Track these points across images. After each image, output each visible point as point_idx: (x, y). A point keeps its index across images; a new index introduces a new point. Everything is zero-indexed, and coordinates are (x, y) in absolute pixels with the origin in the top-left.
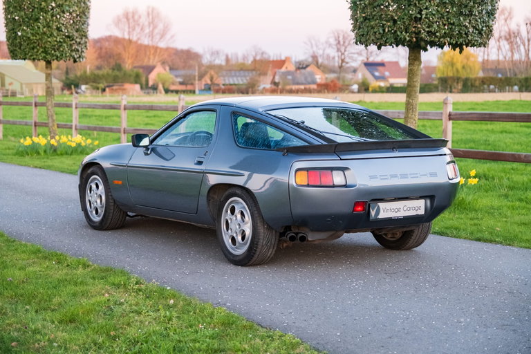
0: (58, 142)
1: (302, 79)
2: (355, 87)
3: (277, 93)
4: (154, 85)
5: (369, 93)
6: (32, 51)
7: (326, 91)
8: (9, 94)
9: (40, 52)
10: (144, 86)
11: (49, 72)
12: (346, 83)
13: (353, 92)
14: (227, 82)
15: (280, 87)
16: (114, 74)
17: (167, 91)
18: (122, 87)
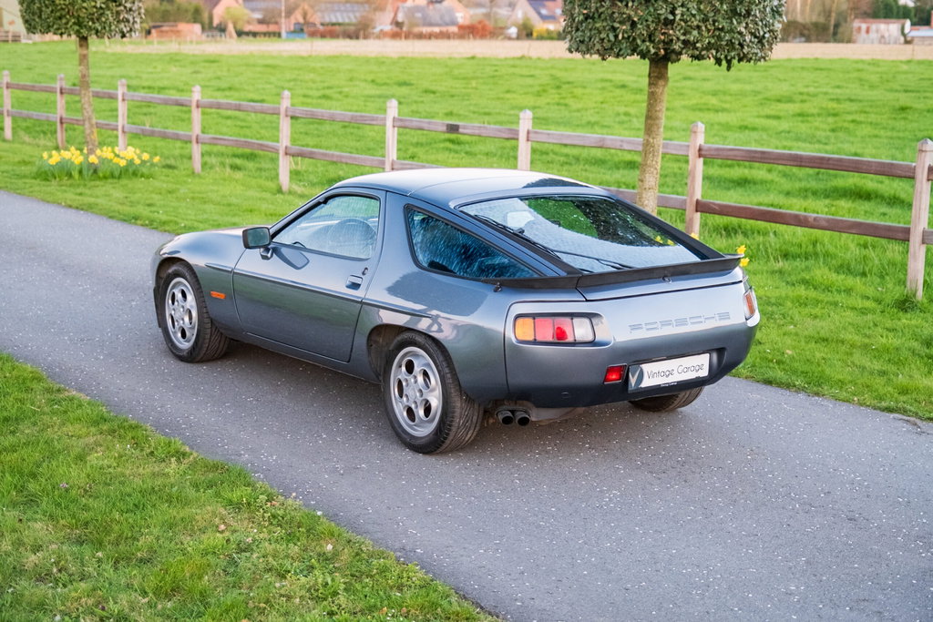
0: (99, 157)
1: (436, 18)
2: (513, 31)
3: (401, 38)
4: (220, 24)
5: (533, 39)
6: (59, 22)
7: (471, 36)
8: (10, 38)
9: (70, 23)
10: (206, 26)
11: (85, 52)
12: (501, 25)
13: (510, 38)
14: (327, 20)
15: (405, 29)
16: (163, 8)
17: (240, 34)
18: (175, 29)
